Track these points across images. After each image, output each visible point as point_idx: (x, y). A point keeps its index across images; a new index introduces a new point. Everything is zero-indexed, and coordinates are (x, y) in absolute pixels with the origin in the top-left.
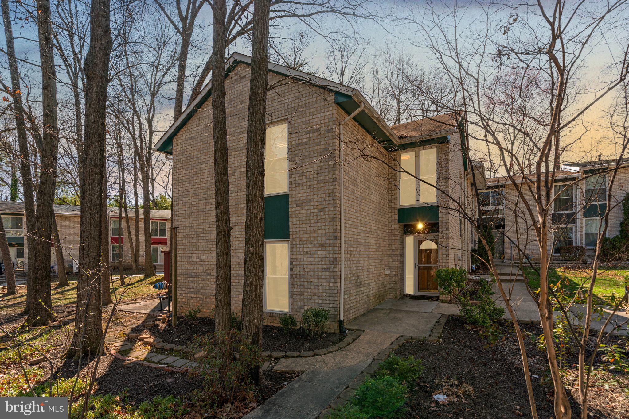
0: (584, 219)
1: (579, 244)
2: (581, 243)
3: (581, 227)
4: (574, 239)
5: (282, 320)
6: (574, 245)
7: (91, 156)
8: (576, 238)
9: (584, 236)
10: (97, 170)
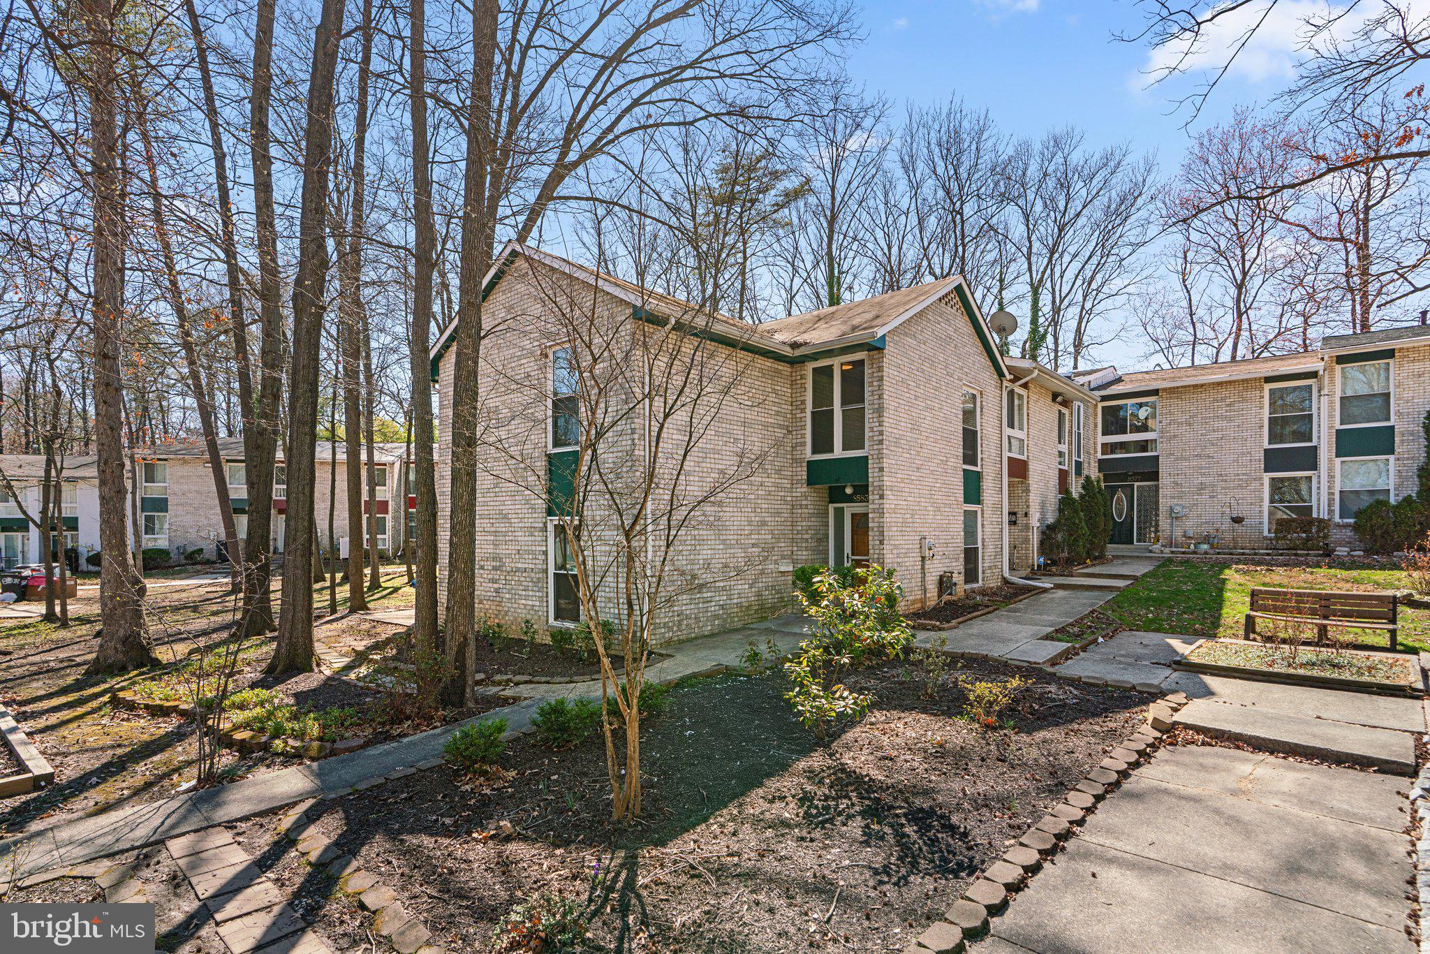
0: (1338, 460)
1: (1324, 515)
2: (1331, 512)
3: (1331, 477)
4: (1314, 503)
5: (553, 636)
6: (1315, 515)
7: (299, 411)
8: (1319, 500)
9: (1337, 497)
10: (307, 429)
